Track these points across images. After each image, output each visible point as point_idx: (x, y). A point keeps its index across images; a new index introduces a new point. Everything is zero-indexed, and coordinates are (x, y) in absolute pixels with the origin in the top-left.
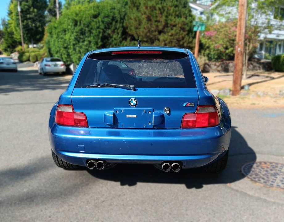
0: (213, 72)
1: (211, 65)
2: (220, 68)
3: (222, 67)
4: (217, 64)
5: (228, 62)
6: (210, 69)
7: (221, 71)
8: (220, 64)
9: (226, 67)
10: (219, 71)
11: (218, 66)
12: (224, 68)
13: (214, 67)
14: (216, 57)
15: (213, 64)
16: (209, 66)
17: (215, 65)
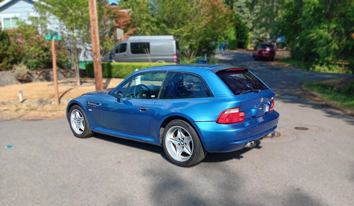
0: (36, 81)
1: (32, 74)
2: (41, 77)
3: (43, 75)
4: (39, 73)
5: (48, 70)
6: (32, 78)
7: (43, 80)
8: (41, 73)
9: (48, 76)
10: (41, 80)
11: (40, 75)
12: (46, 76)
13: (36, 76)
14: (35, 65)
15: (34, 73)
16: (31, 75)
17: (37, 74)
